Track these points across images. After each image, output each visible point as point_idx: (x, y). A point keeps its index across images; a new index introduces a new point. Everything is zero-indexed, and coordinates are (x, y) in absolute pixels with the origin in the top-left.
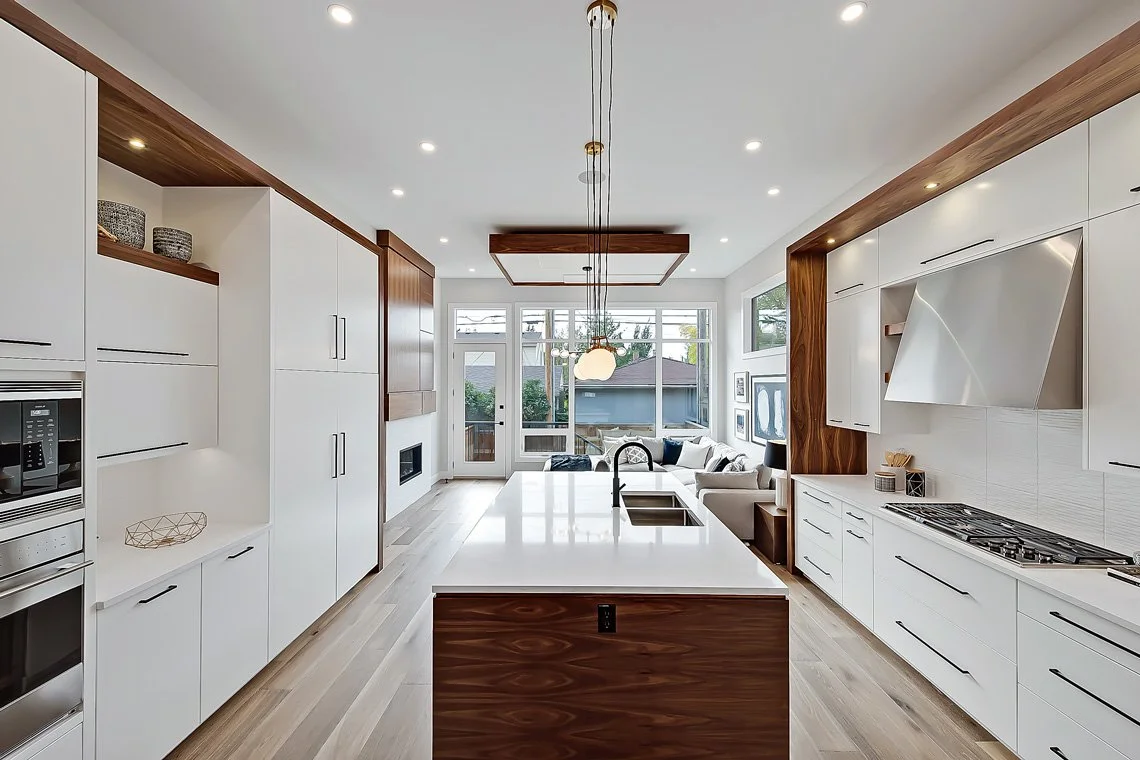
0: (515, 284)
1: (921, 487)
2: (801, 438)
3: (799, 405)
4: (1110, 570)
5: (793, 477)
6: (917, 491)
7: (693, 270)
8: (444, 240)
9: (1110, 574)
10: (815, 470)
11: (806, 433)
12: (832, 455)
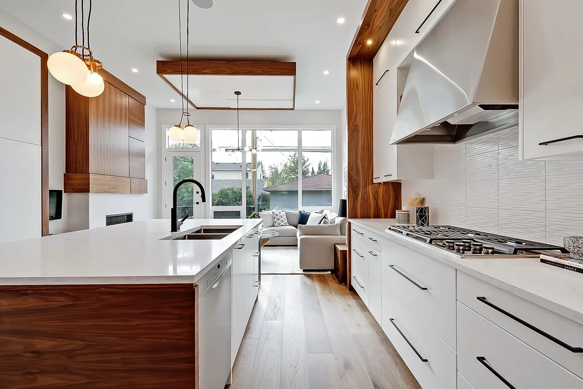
0: (198, 108)
1: (426, 218)
2: (355, 192)
3: (354, 169)
4: (542, 256)
5: (350, 220)
6: (423, 221)
7: (317, 102)
8: (135, 70)
9: (543, 261)
10: (365, 216)
11: (358, 189)
12: (377, 204)
